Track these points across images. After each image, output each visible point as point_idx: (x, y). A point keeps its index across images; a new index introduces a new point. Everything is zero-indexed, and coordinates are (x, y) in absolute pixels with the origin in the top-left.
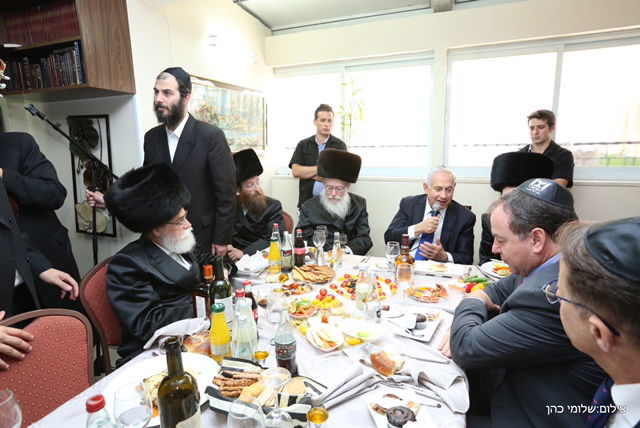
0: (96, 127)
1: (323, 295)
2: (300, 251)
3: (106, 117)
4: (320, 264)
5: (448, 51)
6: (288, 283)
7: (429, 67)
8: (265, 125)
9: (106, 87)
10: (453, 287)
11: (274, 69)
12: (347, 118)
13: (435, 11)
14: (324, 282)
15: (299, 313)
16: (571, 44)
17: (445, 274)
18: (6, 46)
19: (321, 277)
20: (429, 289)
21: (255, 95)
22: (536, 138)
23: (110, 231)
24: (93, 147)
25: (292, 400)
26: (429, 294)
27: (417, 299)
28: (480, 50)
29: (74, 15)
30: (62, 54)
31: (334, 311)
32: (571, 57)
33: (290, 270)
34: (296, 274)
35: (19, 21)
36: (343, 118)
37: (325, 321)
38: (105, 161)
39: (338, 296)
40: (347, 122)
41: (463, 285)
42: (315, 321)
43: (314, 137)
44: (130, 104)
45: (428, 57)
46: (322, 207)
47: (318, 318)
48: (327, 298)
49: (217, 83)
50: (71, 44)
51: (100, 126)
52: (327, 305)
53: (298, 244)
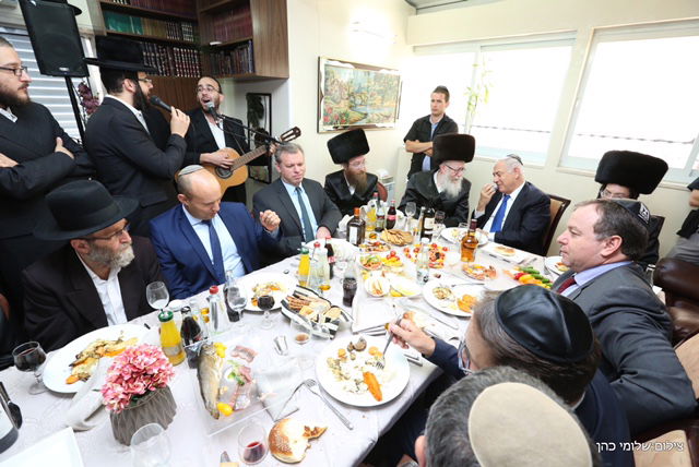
0: (263, 102)
1: (393, 255)
2: (391, 217)
3: (270, 95)
4: (406, 230)
5: (595, 31)
6: (373, 241)
7: (570, 48)
8: (398, 101)
9: (268, 74)
10: (506, 272)
11: (415, 47)
12: (474, 98)
14: (402, 245)
15: (368, 265)
17: (507, 258)
18: (212, 44)
19: (400, 241)
20: (482, 268)
21: (393, 73)
23: (268, 180)
24: (261, 117)
25: (328, 320)
26: (480, 272)
27: (467, 274)
28: (635, 30)
29: (250, 18)
30: (242, 49)
31: (394, 269)
33: (381, 230)
34: (384, 235)
35: (221, 22)
36: (471, 98)
37: (383, 275)
38: (267, 130)
39: (403, 259)
41: (516, 272)
42: (376, 274)
43: (428, 117)
44: (284, 85)
45: (569, 36)
47: (380, 272)
48: (394, 259)
49: (357, 66)
50: (246, 42)
51: (265, 102)
52: (390, 264)
53: (392, 211)
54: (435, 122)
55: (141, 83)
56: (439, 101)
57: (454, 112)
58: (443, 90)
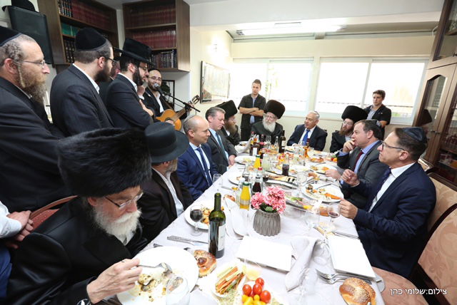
0: (168, 84)
3: (174, 81)
5: (320, 58)
8: (229, 86)
9: (182, 69)
11: (234, 59)
12: (269, 85)
13: (316, 39)
16: (375, 59)
22: (376, 102)
28: (335, 58)
30: (165, 54)
32: (375, 65)
36: (267, 86)
40: (269, 87)
41: (330, 158)
43: (250, 95)
44: (186, 77)
45: (312, 59)
46: (263, 126)
49: (215, 67)
50: (171, 50)
51: (170, 85)
54: (254, 98)
55: (140, 69)
56: (257, 88)
57: (262, 93)
58: (258, 82)
